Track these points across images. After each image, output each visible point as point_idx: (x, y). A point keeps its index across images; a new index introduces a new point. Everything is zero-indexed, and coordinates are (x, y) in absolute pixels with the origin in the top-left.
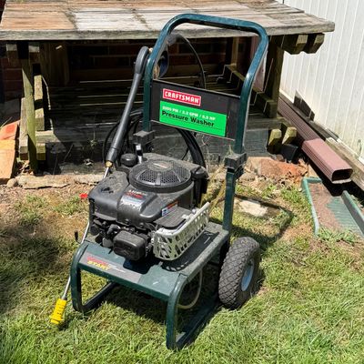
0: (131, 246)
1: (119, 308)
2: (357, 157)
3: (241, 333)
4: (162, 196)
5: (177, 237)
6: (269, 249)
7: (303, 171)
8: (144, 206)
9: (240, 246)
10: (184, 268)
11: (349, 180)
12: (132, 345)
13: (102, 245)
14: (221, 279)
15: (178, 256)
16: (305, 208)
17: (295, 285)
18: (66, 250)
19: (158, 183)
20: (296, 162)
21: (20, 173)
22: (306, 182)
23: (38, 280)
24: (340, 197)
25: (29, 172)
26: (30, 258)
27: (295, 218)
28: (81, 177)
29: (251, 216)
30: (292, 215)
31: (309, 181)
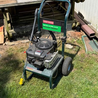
0: (39, 65)
1: (37, 78)
2: (96, 29)
3: (69, 83)
4: (46, 51)
5: (50, 62)
6: (74, 58)
7: (82, 34)
8: (41, 54)
9: (67, 60)
10: (53, 69)
11: (94, 36)
12: (41, 88)
13: (31, 64)
14: (62, 69)
15: (51, 66)
16: (83, 45)
17: (82, 68)
18: (21, 63)
19: (44, 47)
20: (80, 31)
21: (6, 41)
22: (83, 37)
23: (15, 72)
24: (92, 41)
25: (8, 41)
26: (12, 66)
27: (81, 48)
28: (23, 41)
29: (69, 49)
30: (80, 47)
31: (84, 37)
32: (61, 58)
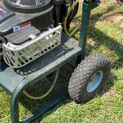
32: (73, 49)
